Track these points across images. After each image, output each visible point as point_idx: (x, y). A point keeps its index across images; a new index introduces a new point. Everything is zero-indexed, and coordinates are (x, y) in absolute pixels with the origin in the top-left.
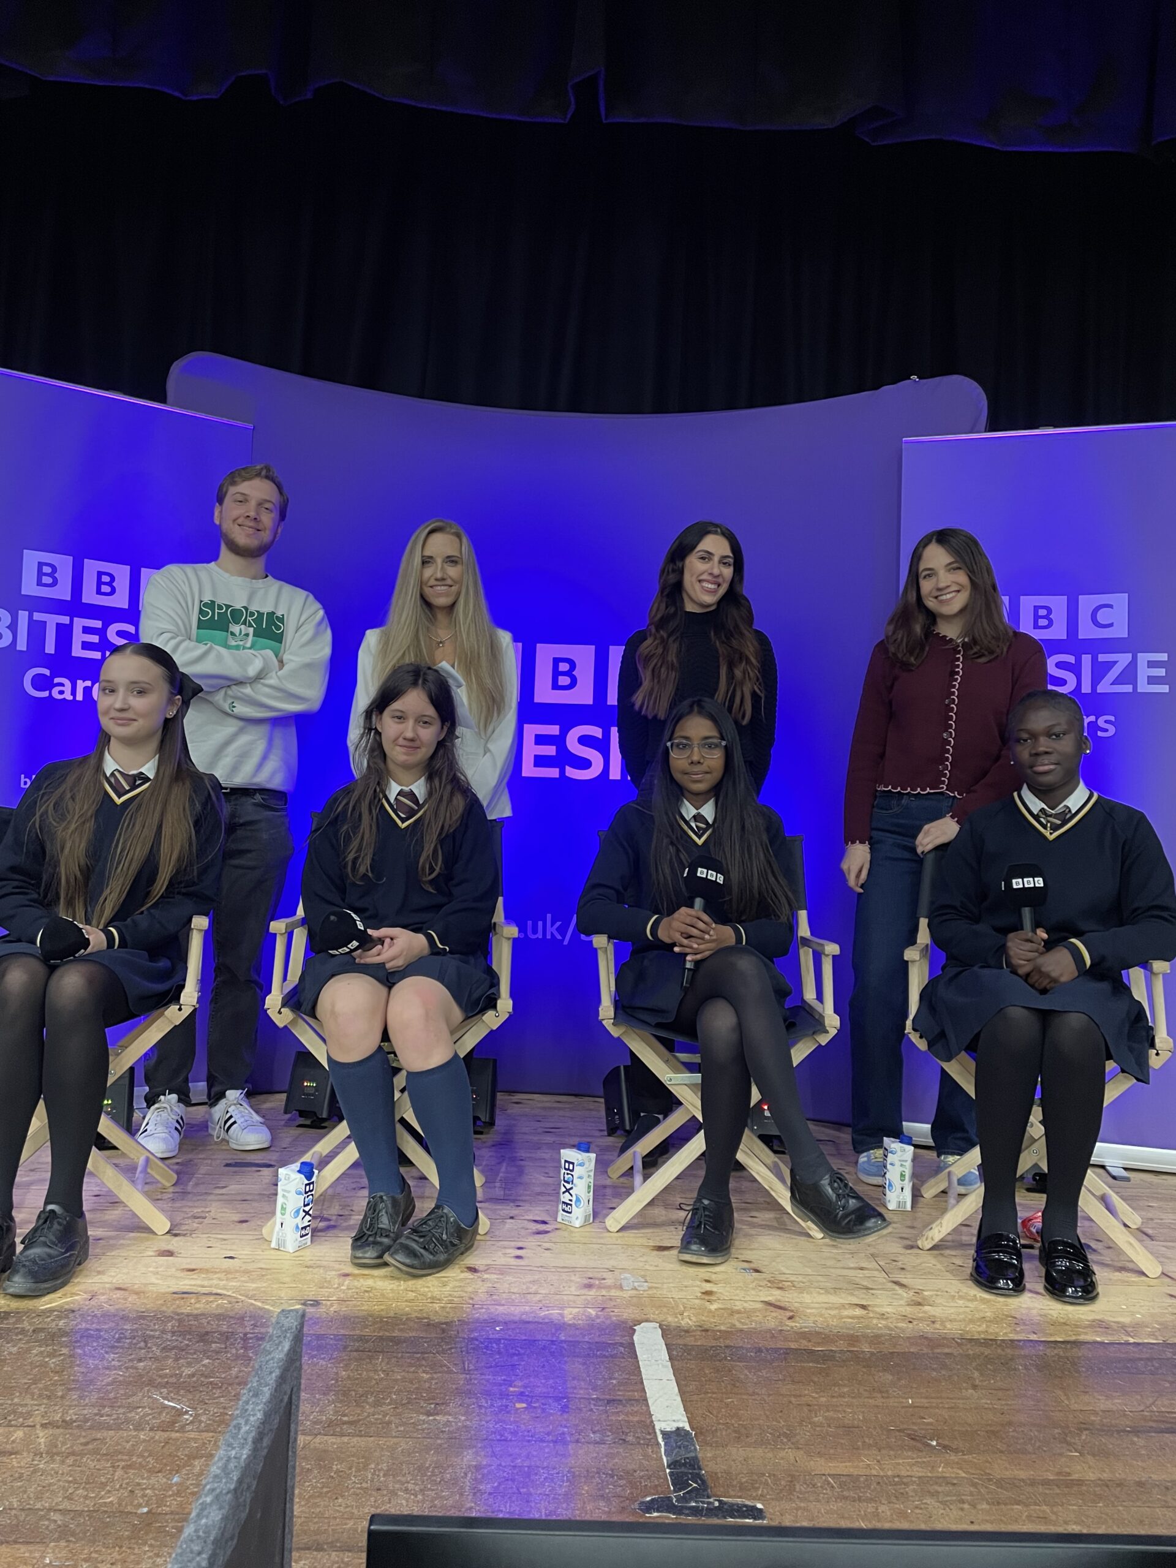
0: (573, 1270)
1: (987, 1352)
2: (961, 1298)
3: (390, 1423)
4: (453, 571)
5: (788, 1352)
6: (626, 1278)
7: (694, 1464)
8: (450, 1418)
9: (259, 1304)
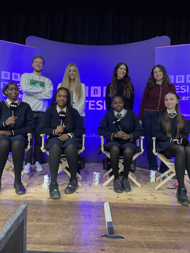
0: (95, 193)
1: (167, 207)
2: (163, 198)
3: (58, 220)
4: (74, 73)
5: (131, 207)
6: (104, 194)
7: (112, 228)
8: (69, 219)
9: (39, 199)
